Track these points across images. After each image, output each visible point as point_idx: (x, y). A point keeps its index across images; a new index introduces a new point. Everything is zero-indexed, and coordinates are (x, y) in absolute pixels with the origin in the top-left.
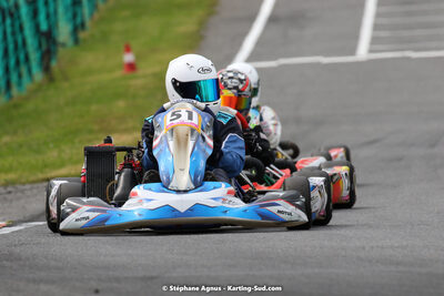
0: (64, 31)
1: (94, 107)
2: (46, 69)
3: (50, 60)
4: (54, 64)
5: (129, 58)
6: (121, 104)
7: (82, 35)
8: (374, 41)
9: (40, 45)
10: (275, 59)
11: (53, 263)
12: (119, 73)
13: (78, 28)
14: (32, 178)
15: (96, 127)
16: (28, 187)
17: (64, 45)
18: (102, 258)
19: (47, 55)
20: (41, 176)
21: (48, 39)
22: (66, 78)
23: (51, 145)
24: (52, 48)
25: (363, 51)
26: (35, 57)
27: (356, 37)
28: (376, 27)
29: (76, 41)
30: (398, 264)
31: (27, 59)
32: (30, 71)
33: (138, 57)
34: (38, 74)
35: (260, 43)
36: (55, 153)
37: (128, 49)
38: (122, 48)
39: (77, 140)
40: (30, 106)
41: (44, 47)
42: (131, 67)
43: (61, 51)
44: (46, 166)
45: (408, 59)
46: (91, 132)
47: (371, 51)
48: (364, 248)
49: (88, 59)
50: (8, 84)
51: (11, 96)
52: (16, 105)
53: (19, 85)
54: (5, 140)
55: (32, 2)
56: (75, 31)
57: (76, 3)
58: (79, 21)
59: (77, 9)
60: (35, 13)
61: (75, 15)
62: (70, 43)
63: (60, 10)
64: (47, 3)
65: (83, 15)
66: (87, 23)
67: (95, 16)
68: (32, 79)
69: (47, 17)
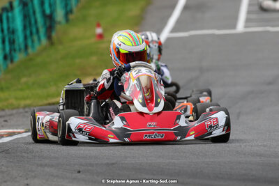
0: (60, 14)
1: (78, 61)
2: (49, 37)
3: (51, 32)
4: (54, 34)
5: (99, 31)
6: (94, 59)
7: (71, 17)
8: (248, 20)
9: (45, 23)
11: (53, 155)
12: (93, 40)
13: (68, 12)
14: (41, 103)
15: (78, 73)
17: (60, 23)
18: (82, 152)
19: (50, 29)
20: (46, 102)
21: (50, 19)
22: (61, 43)
23: (52, 83)
24: (53, 24)
25: (241, 27)
26: (42, 31)
27: (236, 18)
28: (249, 12)
29: (67, 20)
30: (261, 155)
31: (38, 31)
32: (39, 39)
33: (105, 30)
34: (44, 41)
35: (178, 22)
37: (99, 25)
38: (95, 25)
40: (39, 59)
41: (48, 24)
42: (101, 36)
43: (58, 27)
45: (268, 32)
47: (246, 27)
48: (241, 146)
49: (75, 31)
50: (26, 47)
51: (27, 54)
52: (31, 60)
53: (33, 46)
54: (24, 80)
56: (67, 14)
58: (69, 8)
59: (68, 1)
60: (42, 3)
61: (66, 5)
62: (64, 22)
63: (58, 2)
65: (71, 5)
66: (75, 10)
67: (80, 5)
68: (40, 43)
69: (50, 6)
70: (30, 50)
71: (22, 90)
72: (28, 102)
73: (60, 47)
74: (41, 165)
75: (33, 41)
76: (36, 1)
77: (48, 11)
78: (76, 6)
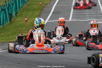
0: (14, 14)
1: (19, 28)
2: (10, 21)
3: (11, 19)
5: (26, 19)
6: (24, 28)
7: (17, 15)
8: (72, 17)
10: (54, 20)
12: (24, 22)
14: (7, 41)
15: (19, 32)
16: (6, 43)
17: (14, 16)
19: (11, 18)
20: (9, 41)
23: (11, 35)
25: (70, 19)
27: (69, 17)
28: (73, 15)
29: (16, 16)
30: (76, 60)
31: (7, 19)
32: (7, 21)
33: (28, 19)
34: (9, 22)
35: (51, 17)
36: (11, 37)
37: (26, 17)
38: (25, 17)
39: (16, 34)
40: (7, 28)
42: (26, 21)
44: (10, 39)
45: (79, 21)
46: (19, 33)
47: (72, 19)
48: (70, 57)
49: (18, 19)
50: (3, 23)
52: (4, 27)
54: (2, 34)
55: (8, 8)
56: (16, 14)
57: (16, 8)
58: (17, 12)
59: (17, 9)
60: (9, 10)
61: (16, 11)
62: (15, 16)
63: (13, 10)
64: (11, 8)
65: (17, 11)
66: (18, 12)
67: (20, 11)
68: (8, 23)
69: (11, 11)
70: (4, 25)
71: (1, 37)
72: (3, 41)
73: (14, 24)
74: (7, 61)
76: (7, 9)
77: (10, 13)
78: (19, 11)
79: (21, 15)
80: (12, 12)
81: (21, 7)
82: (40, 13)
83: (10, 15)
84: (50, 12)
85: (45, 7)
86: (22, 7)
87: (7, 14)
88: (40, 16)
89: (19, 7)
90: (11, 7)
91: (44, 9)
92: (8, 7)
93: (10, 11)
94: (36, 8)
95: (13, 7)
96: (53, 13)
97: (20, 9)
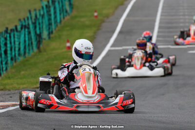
0: (45, 34)
1: (55, 62)
2: (38, 48)
3: (40, 44)
4: (41, 46)
5: (68, 44)
6: (65, 61)
7: (52, 36)
8: (157, 41)
9: (36, 39)
10: (121, 46)
12: (65, 50)
13: (50, 33)
17: (45, 39)
18: (56, 117)
19: (39, 43)
21: (39, 36)
22: (45, 51)
24: (41, 40)
26: (35, 43)
28: (158, 36)
29: (49, 38)
31: (32, 43)
32: (32, 48)
33: (71, 44)
34: (35, 49)
35: (116, 41)
37: (68, 41)
38: (66, 41)
40: (32, 61)
41: (38, 39)
42: (69, 48)
43: (44, 41)
45: (169, 48)
46: (54, 71)
48: (151, 117)
49: (54, 44)
50: (25, 53)
51: (25, 57)
52: (27, 61)
53: (29, 53)
54: (23, 72)
55: (34, 24)
56: (49, 34)
57: (50, 24)
58: (51, 31)
59: (50, 26)
60: (35, 27)
61: (49, 28)
62: (47, 38)
63: (44, 27)
64: (39, 24)
65: (52, 29)
66: (54, 31)
67: (57, 29)
68: (33, 51)
69: (40, 29)
70: (27, 55)
71: (21, 78)
72: (25, 86)
73: (45, 53)
74: (32, 125)
75: (29, 50)
76: (31, 26)
77: (38, 32)
78: (55, 29)
79: (60, 37)
80: (43, 31)
81: (58, 21)
82: (95, 33)
83: (38, 38)
84: (113, 32)
85: (103, 21)
86: (61, 22)
87: (33, 34)
88: (95, 38)
89: (56, 22)
90: (41, 21)
91: (104, 24)
92: (34, 21)
93: (38, 29)
94: (87, 23)
95: (44, 21)
96: (121, 32)
97: (57, 26)
